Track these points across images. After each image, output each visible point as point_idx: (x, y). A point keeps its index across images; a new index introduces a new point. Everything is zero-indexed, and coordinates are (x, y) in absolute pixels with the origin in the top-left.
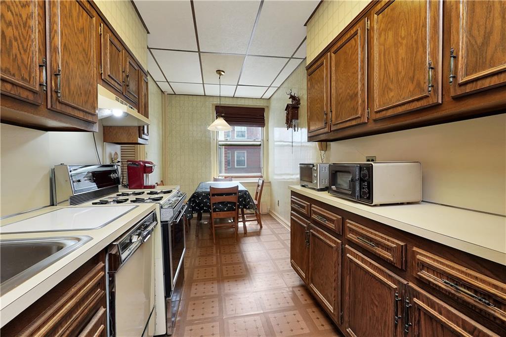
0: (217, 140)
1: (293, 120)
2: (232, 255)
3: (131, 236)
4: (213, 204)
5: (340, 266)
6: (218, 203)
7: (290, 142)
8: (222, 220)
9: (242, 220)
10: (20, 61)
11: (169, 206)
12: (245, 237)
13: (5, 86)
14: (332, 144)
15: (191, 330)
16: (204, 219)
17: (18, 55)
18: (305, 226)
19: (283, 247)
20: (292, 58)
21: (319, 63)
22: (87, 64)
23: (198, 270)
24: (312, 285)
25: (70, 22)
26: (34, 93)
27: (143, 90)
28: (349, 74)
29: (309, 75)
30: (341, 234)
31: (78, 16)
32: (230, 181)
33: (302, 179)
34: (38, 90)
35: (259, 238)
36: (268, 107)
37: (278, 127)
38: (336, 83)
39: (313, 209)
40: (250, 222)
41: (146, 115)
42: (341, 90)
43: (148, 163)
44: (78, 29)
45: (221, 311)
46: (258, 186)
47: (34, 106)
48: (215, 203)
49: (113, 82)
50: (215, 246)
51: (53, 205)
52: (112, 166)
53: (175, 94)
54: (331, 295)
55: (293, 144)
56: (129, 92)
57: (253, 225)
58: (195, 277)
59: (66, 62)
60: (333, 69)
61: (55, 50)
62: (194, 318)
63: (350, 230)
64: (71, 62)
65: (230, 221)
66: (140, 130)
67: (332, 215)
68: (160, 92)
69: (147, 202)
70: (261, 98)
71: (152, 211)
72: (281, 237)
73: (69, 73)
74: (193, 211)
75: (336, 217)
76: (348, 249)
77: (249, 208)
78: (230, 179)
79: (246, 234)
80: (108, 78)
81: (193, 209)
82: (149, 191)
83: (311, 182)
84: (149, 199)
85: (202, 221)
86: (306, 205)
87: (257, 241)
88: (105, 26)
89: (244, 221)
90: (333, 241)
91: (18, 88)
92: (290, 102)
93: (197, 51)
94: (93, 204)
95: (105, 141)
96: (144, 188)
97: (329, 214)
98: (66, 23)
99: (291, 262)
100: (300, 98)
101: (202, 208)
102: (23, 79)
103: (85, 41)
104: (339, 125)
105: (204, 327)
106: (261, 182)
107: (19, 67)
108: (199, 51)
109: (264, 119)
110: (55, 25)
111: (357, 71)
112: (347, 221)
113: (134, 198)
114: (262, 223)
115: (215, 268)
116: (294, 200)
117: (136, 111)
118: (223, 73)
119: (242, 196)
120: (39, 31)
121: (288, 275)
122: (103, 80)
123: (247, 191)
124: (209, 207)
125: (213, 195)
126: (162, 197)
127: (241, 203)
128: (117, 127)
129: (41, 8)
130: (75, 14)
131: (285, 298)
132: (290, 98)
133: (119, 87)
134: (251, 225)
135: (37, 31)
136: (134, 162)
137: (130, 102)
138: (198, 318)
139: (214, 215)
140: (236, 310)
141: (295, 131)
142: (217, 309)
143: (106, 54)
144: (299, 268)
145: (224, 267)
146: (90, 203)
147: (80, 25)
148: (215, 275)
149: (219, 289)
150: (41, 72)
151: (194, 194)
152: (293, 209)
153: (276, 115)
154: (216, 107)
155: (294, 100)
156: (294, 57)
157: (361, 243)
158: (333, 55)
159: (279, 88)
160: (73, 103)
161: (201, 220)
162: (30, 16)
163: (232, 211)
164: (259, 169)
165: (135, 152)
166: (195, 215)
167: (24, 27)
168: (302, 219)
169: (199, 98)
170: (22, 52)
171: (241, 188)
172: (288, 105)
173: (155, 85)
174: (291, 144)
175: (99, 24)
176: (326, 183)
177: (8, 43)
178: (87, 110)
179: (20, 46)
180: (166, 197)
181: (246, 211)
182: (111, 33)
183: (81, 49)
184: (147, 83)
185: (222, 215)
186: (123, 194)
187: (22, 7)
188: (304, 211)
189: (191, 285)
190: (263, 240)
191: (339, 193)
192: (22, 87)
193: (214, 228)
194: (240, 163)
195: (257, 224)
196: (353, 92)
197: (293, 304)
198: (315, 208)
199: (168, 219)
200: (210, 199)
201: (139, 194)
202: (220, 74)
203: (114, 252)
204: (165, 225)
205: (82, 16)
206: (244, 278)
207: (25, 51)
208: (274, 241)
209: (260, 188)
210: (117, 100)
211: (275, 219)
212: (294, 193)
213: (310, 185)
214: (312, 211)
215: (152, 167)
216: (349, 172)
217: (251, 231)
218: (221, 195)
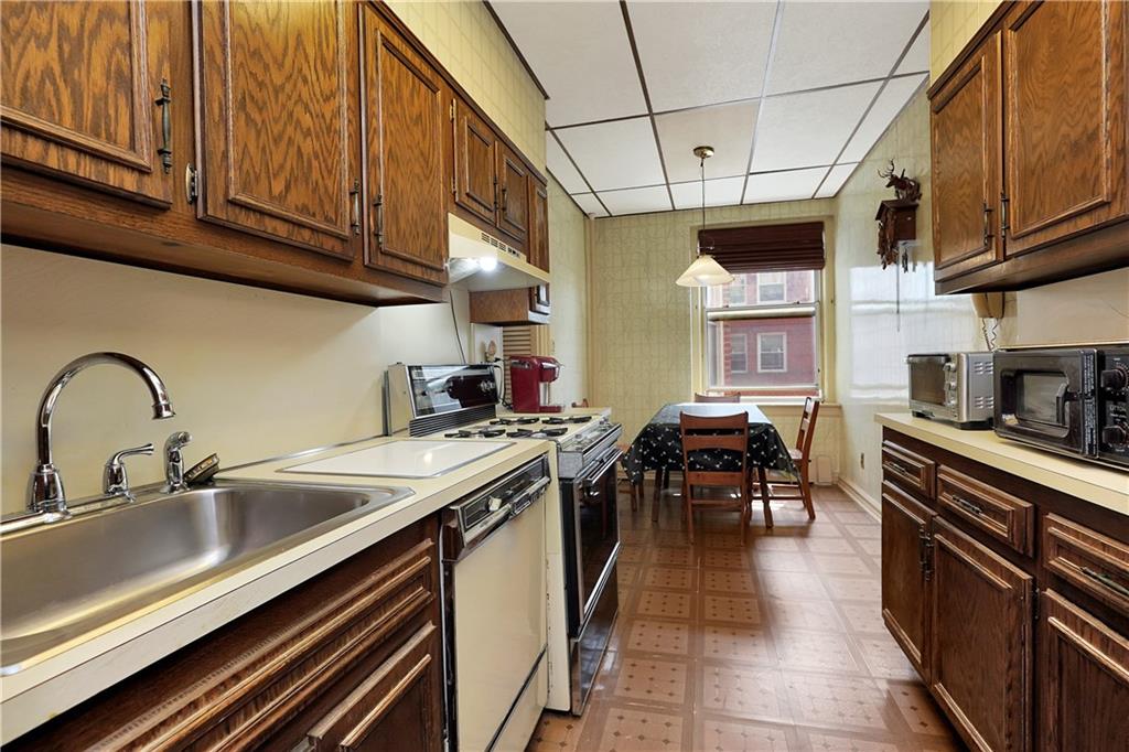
0: (703, 308)
1: (901, 243)
2: (731, 574)
3: (488, 500)
4: (688, 453)
5: (1028, 649)
6: (701, 450)
7: (892, 302)
8: (717, 492)
9: (760, 495)
10: (322, 190)
11: (578, 449)
12: (766, 535)
13: (301, 234)
14: (1020, 295)
15: (621, 718)
16: (675, 487)
17: (320, 181)
18: (921, 521)
19: (869, 573)
20: (892, 76)
21: (967, 69)
22: (428, 179)
23: (651, 595)
24: (939, 687)
25: (399, 111)
26: (343, 240)
27: (538, 216)
28: (1068, 78)
29: (937, 111)
30: (1031, 554)
31: (412, 96)
32: (734, 402)
33: (914, 396)
34: (347, 234)
35: (804, 543)
36: (832, 218)
37: (861, 265)
38: (1021, 117)
39: (941, 476)
40: (785, 502)
41: (544, 266)
42: (1040, 134)
43: (548, 360)
44: (411, 118)
45: (690, 695)
46: (805, 415)
47: (343, 263)
48: (694, 451)
49: (475, 206)
50: (692, 547)
51: (387, 435)
52: (485, 367)
53: (611, 216)
54: (999, 730)
55: (901, 307)
56: (506, 221)
57: (792, 509)
58: (641, 610)
59: (393, 180)
60: (1013, 75)
61: (374, 162)
62: (630, 694)
63: (1059, 546)
64: (400, 181)
65: (734, 496)
66: (532, 295)
67: (1001, 499)
68: (582, 216)
69: (536, 438)
70: (813, 198)
71: (540, 456)
72: (865, 547)
73: (397, 200)
74: (644, 464)
75: (1012, 504)
76: (1053, 601)
77: (776, 468)
78: (735, 397)
79: (770, 528)
80: (466, 200)
81: (646, 461)
82: (546, 416)
83: (941, 404)
84: (542, 431)
85: (670, 490)
86: (920, 466)
87: (796, 549)
88: (460, 102)
89: (766, 500)
90: (1003, 572)
91: (320, 235)
92: (891, 194)
93: (647, 112)
94: (446, 436)
95: (473, 320)
96: (541, 412)
97: (989, 493)
98: (391, 111)
99: (883, 615)
100: (921, 181)
101: (663, 461)
102: (327, 219)
103: (424, 136)
104: (1031, 238)
105: (648, 719)
106: (811, 405)
107: (321, 200)
108: (651, 114)
109: (821, 248)
110: (374, 120)
111: (1097, 62)
112: (1051, 516)
113: (514, 429)
114: (816, 507)
115: (688, 597)
116: (891, 452)
117: (523, 257)
118: (709, 153)
119: (758, 438)
120: (350, 136)
121: (877, 646)
122: (456, 204)
123: (771, 426)
124: (680, 459)
125: (689, 432)
126: (566, 429)
127: (755, 454)
128: (491, 292)
129: (353, 96)
130: (406, 93)
131: (861, 703)
132: (888, 186)
133: (488, 214)
134: (785, 510)
135: (346, 135)
136: (522, 360)
137: (510, 240)
138: (637, 697)
139: (693, 477)
140: (725, 701)
141: (906, 269)
142: (680, 690)
143: (461, 155)
144: (904, 635)
145: (708, 598)
146: (441, 435)
147: (415, 111)
148: (686, 613)
149: (691, 645)
150: (352, 203)
151: (645, 429)
152: (888, 475)
153: (854, 234)
154: (700, 232)
155: (903, 189)
156: (896, 74)
157: (1097, 588)
158: (1010, 34)
159: (861, 164)
160: (405, 252)
161: (666, 487)
162: (337, 113)
163: (735, 471)
164: (808, 375)
165: (530, 339)
166: (650, 475)
167: (328, 133)
168: (911, 502)
169: (660, 219)
170: (325, 174)
171: (756, 417)
172: (883, 206)
173: (570, 202)
174: (895, 306)
175: (448, 101)
176: (986, 406)
177: (305, 164)
178: (428, 263)
179: (323, 165)
180: (573, 429)
181: (771, 475)
182: (470, 115)
183: (417, 152)
184: (545, 199)
185: (710, 479)
186: (502, 422)
187: (324, 101)
188: (916, 482)
189: (632, 625)
190: (812, 548)
191: (1025, 435)
192: (325, 233)
193: (690, 507)
194: (771, 360)
195: (803, 509)
196: (1080, 129)
197: (882, 725)
198: (949, 474)
199: (572, 475)
200: (680, 441)
201: (528, 422)
202: (704, 156)
203: (453, 524)
204: (566, 485)
205: (419, 93)
206: (755, 632)
207: (330, 172)
208: (846, 555)
209: (808, 421)
210: (485, 239)
211: (852, 501)
212: (889, 434)
213: (938, 413)
214: (939, 483)
215: (554, 369)
216: (1059, 373)
217: (784, 524)
218: (709, 432)
